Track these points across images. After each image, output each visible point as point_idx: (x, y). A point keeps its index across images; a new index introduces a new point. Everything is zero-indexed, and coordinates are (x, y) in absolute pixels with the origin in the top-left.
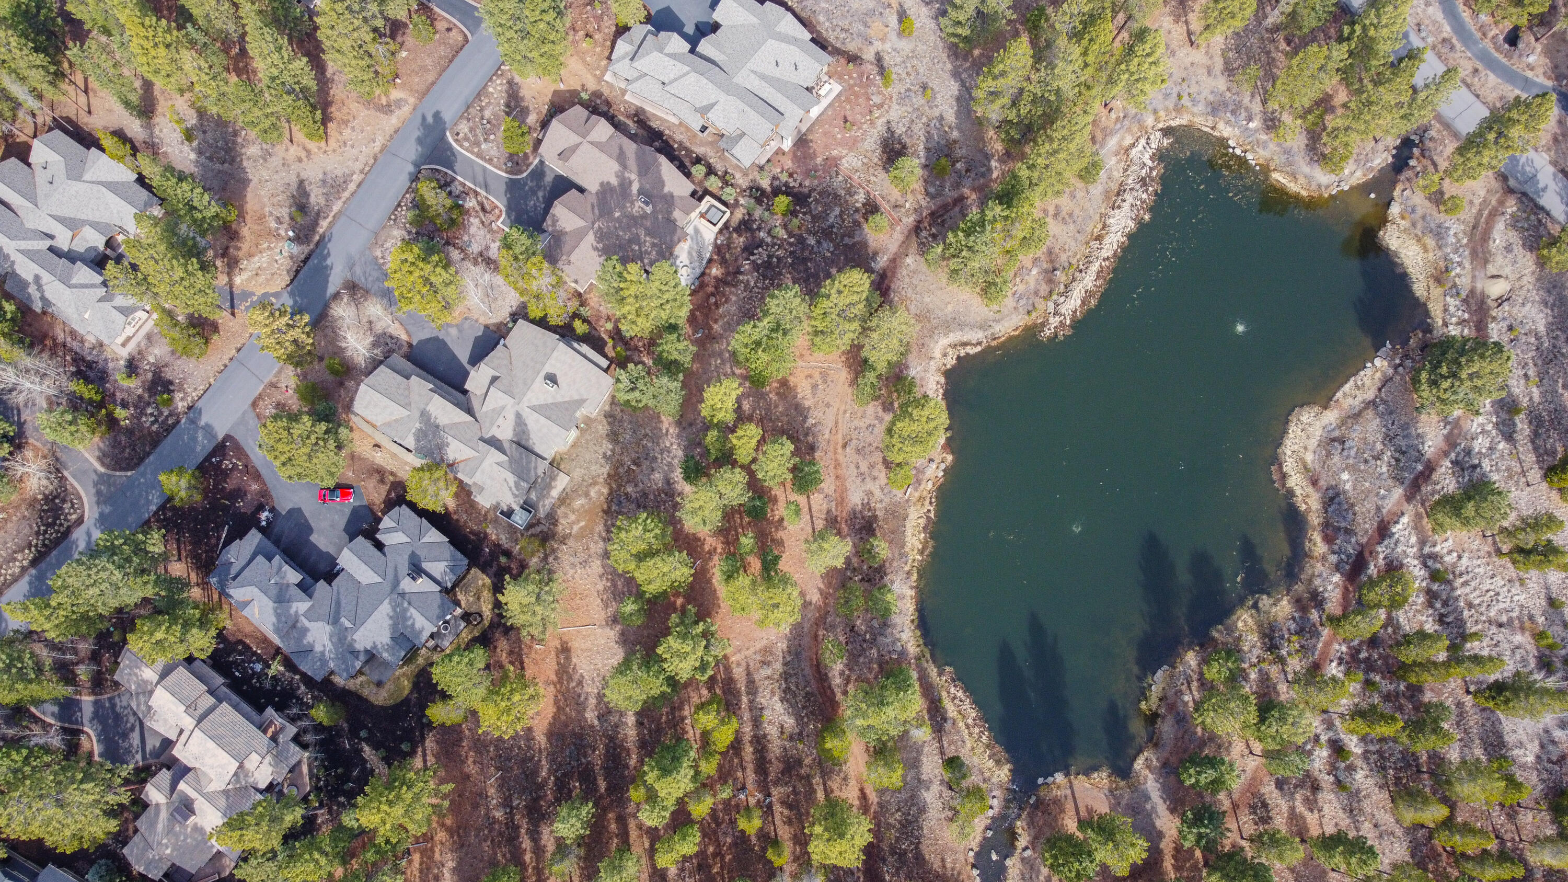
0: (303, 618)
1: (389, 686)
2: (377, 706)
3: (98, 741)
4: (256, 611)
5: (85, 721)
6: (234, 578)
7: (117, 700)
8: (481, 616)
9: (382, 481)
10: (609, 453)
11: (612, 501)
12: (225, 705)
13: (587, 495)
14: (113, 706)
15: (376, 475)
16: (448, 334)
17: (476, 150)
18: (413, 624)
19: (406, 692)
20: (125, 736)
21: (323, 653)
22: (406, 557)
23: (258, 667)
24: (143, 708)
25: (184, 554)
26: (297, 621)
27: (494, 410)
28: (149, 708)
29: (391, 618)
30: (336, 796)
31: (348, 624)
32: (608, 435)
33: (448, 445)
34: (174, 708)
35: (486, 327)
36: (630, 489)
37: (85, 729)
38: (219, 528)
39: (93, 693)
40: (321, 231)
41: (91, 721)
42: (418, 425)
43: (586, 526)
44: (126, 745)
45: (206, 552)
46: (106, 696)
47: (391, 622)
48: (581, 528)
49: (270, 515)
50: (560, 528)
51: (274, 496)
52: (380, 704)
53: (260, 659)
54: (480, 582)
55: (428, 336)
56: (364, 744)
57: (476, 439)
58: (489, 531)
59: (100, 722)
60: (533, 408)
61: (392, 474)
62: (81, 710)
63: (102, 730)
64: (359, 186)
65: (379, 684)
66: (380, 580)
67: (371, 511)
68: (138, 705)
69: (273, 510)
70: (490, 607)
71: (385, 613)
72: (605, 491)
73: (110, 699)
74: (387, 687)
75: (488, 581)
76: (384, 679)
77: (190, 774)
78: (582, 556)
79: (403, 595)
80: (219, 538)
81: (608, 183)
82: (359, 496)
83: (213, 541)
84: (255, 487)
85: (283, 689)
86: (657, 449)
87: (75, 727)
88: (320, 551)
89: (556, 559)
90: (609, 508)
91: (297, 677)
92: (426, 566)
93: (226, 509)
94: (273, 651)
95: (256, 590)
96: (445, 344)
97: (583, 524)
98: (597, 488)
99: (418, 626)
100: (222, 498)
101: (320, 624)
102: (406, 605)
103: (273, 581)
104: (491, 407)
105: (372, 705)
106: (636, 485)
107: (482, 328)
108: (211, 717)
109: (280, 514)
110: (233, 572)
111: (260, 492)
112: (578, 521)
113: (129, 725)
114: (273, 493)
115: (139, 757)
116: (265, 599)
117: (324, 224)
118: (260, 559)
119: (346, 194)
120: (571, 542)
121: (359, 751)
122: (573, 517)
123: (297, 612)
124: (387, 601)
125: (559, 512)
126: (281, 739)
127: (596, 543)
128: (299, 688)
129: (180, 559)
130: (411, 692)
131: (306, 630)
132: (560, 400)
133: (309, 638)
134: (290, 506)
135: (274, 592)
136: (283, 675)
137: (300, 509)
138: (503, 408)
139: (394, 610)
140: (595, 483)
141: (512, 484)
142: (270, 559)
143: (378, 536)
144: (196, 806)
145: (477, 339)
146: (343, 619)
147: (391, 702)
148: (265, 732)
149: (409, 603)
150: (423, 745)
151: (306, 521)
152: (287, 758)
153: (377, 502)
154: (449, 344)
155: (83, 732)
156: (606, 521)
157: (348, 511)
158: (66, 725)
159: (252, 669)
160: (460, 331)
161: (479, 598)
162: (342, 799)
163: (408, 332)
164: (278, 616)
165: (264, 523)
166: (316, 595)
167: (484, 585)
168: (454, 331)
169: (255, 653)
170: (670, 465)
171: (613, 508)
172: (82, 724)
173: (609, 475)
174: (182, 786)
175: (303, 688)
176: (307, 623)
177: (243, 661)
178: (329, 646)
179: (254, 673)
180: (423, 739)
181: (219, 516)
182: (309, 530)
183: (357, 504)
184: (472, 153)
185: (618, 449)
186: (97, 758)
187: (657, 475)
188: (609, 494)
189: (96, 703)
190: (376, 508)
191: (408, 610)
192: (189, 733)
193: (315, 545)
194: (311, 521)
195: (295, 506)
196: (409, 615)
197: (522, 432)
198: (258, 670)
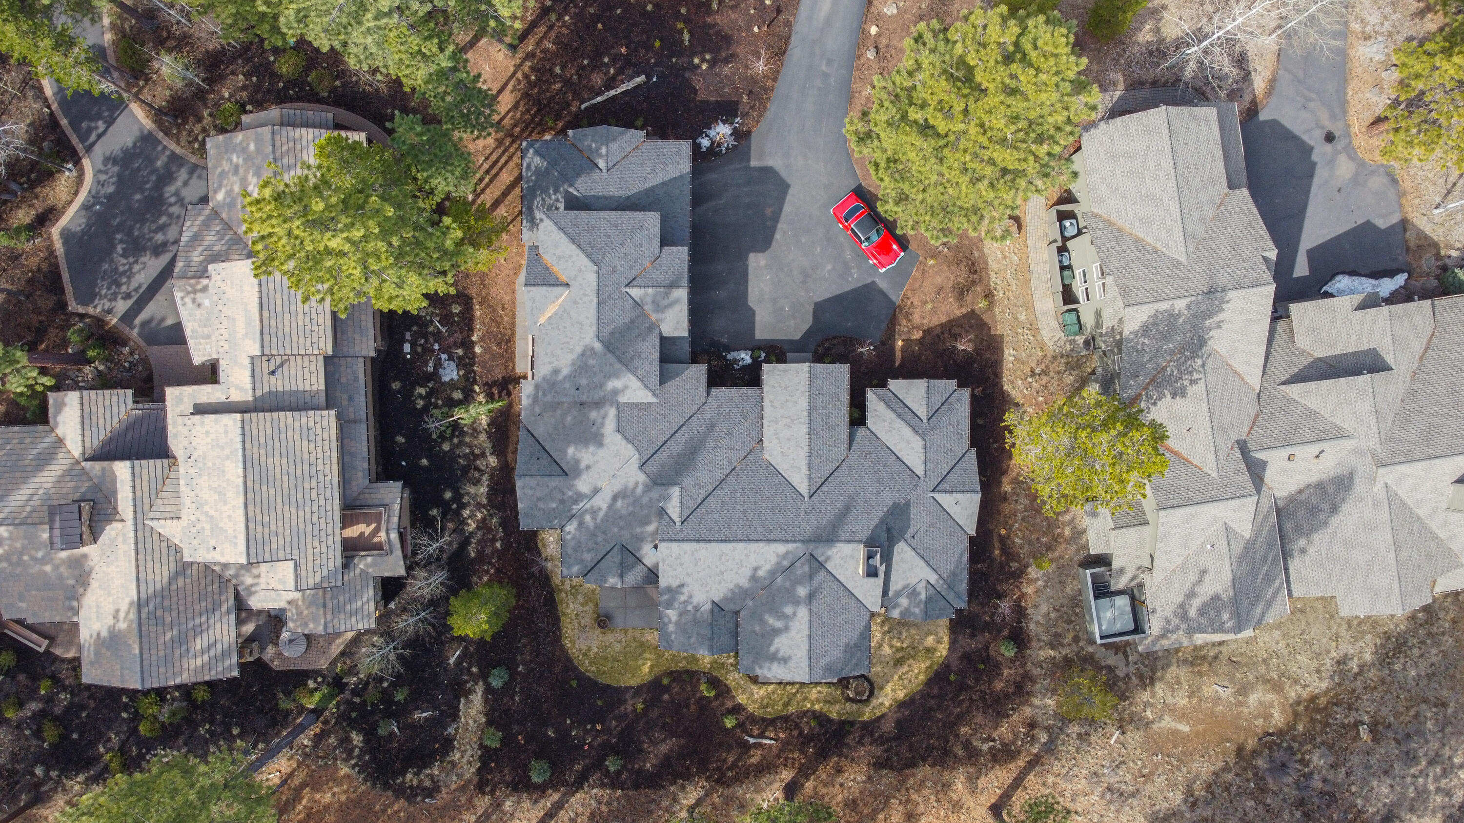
0: (612, 412)
1: (615, 643)
2: (562, 648)
3: (86, 207)
4: (551, 310)
5: (100, 150)
6: (574, 204)
7: (183, 174)
8: (871, 694)
9: (961, 292)
10: (1354, 665)
11: (1270, 746)
12: (330, 417)
13: (1243, 690)
14: (167, 177)
15: (964, 271)
16: (1331, 162)
18: (776, 632)
19: (634, 682)
20: (136, 248)
21: (579, 497)
22: (888, 500)
23: (450, 373)
24: (197, 257)
25: (530, 45)
26: (598, 404)
27: (1312, 414)
28: (203, 273)
29: (753, 578)
30: (354, 724)
31: (673, 509)
32: (1387, 636)
33: (1179, 393)
34: (241, 328)
35: (1404, 224)
36: (1318, 760)
37: (86, 163)
38: (628, 66)
39: (157, 114)
41: (109, 160)
42: (1180, 305)
43: (1185, 738)
44: (122, 263)
45: (567, 82)
46: (172, 146)
47: (744, 582)
48: (1175, 732)
49: (731, 142)
50: (1146, 696)
51: (769, 114)
52: (573, 652)
53: (466, 363)
54: (930, 641)
55: (1296, 128)
56: (480, 688)
57: (1235, 436)
58: (1033, 572)
59: (121, 181)
60: (1392, 497)
61: (989, 295)
62: (110, 123)
63: (109, 197)
65: (603, 621)
66: (804, 489)
67: (893, 322)
68: (196, 238)
69: (743, 136)
70: (901, 695)
71: (753, 561)
72: (1278, 718)
73: (174, 157)
74: (610, 638)
75: (943, 650)
76: (619, 621)
77: (156, 465)
78: (1124, 778)
79: (817, 565)
80: (610, 84)
82: (901, 275)
83: (597, 79)
84: (760, 67)
85: (452, 457)
86: (1434, 745)
87: (75, 140)
88: (745, 294)
89: (1083, 737)
90: (1255, 753)
91: (493, 461)
92: (902, 552)
93: (673, 46)
94: (499, 374)
95: (591, 278)
96: (1311, 176)
97: (1185, 728)
98: (1270, 697)
99: (780, 644)
100: (687, 21)
101: (629, 451)
102: (802, 591)
103: (636, 292)
104: (1312, 403)
105: (557, 638)
106: (1333, 766)
107: (1395, 219)
108: (286, 418)
109: (746, 156)
110: (583, 187)
111: (753, 80)
112: (1182, 716)
113: (159, 237)
114: (773, 110)
115: (122, 306)
116: (588, 313)
118: (652, 221)
120: (1134, 737)
121: (460, 691)
122: (1182, 701)
123: (615, 392)
124: (781, 548)
125: (1173, 669)
126: (365, 563)
127: (1172, 785)
128: (477, 482)
129: (513, 47)
130: (638, 691)
131: (597, 439)
132: (1434, 526)
133: (585, 455)
134: (774, 162)
135: (620, 317)
136: (475, 431)
137: (783, 187)
138: (1341, 435)
139: (773, 573)
140: (1276, 687)
141: (1207, 590)
142: (666, 241)
143: (871, 395)
144: (111, 531)
145: (1368, 227)
146: (675, 491)
147: (588, 667)
148: (346, 521)
149: (811, 596)
150: (567, 796)
151: (776, 218)
152: (338, 610)
153: (916, 319)
154: (1316, 181)
155: (77, 162)
156: (1226, 769)
157: (855, 279)
158: (64, 122)
159: (438, 364)
160: (1355, 180)
161: (899, 662)
162: (357, 739)
163: (1273, 83)
164: (581, 366)
166: (672, 385)
167: (930, 651)
168: (1345, 168)
169: (468, 345)
170: (1422, 794)
171: (1260, 763)
172: (89, 149)
173: (1314, 698)
174: (122, 469)
175: (483, 489)
176: (610, 426)
177: (438, 336)
178: (601, 502)
179: (435, 376)
180: (578, 784)
181: (649, 47)
182: (764, 242)
183: (883, 285)
185: (1372, 674)
186: (55, 231)
187: (1385, 790)
188: (1281, 733)
189: (147, 139)
190: (903, 325)
191: (796, 602)
192: (223, 399)
193: (745, 275)
194: (782, 226)
195: (783, 173)
196: (788, 610)
197: (1313, 510)
198: (446, 379)
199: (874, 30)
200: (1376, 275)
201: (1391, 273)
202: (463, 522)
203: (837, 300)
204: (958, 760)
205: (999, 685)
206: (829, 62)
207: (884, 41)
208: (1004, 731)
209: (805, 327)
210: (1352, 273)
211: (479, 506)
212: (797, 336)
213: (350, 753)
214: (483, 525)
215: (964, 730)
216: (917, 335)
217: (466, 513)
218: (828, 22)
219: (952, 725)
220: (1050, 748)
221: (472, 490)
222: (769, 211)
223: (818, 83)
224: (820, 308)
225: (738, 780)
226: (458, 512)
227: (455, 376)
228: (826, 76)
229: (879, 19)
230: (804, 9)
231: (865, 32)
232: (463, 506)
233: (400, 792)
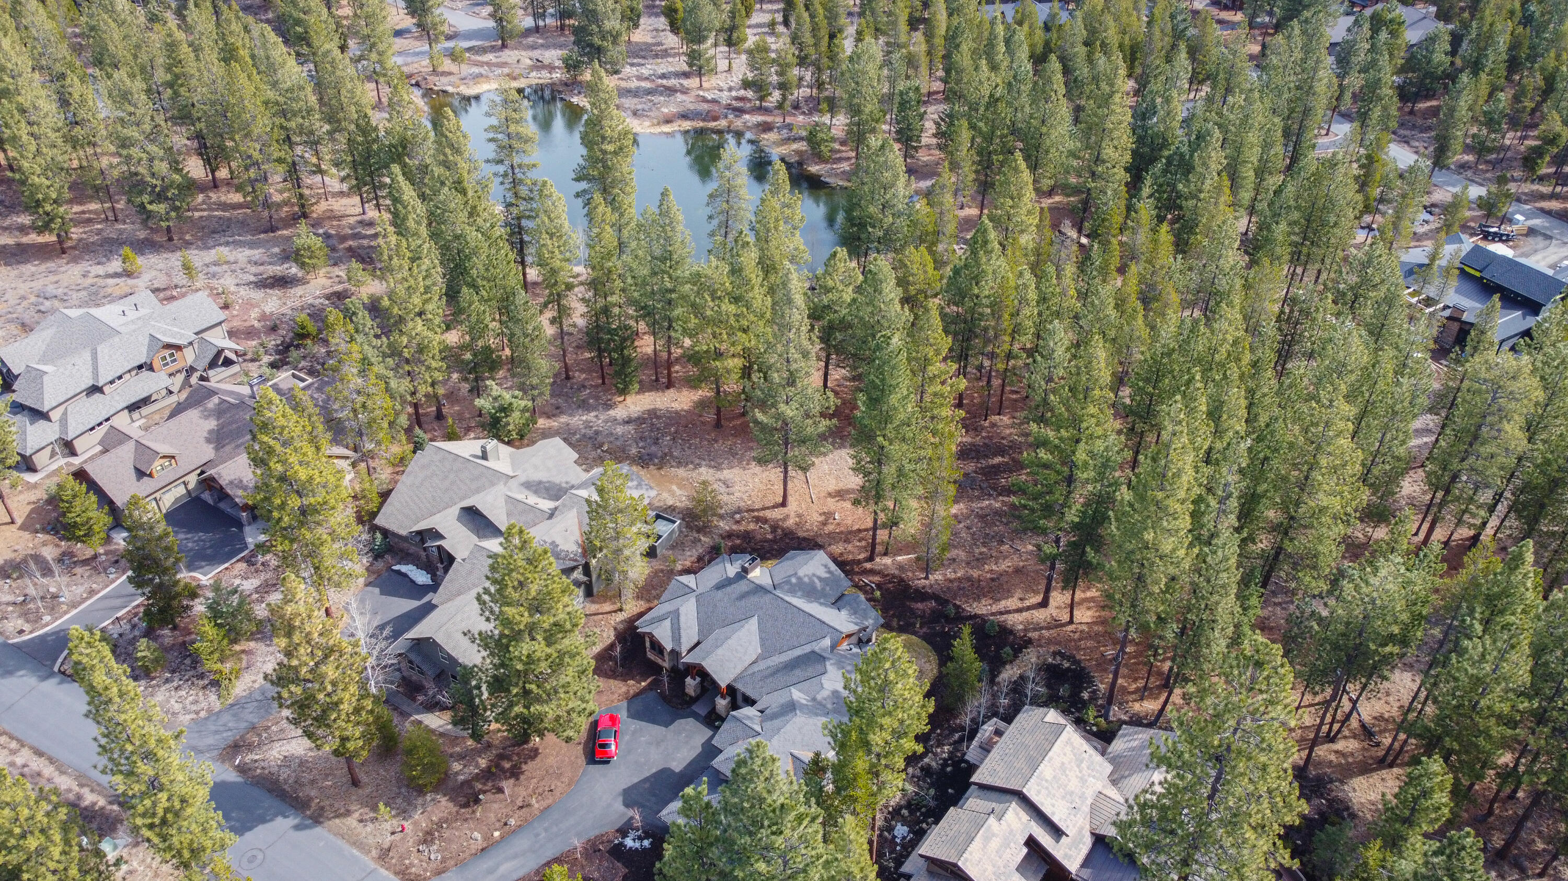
11: (647, 463)
17: (65, 607)
36: (633, 451)
40: (102, 802)
43: (677, 484)
48: (680, 488)
49: (632, 834)
50: (678, 504)
51: (598, 832)
52: (935, 668)
56: (999, 679)
64: (39, 753)
66: (754, 620)
67: (636, 695)
69: (623, 832)
78: (718, 486)
81: (210, 432)
89: (721, 507)
97: (674, 487)
105: (939, 677)
109: (630, 821)
112: (670, 491)
114: (592, 834)
117: (89, 798)
119: (48, 771)
124: (789, 600)
127: (700, 475)
130: (914, 633)
134: (618, 806)
137: (627, 791)
145: (382, 593)
147: (933, 657)
150: (985, 614)
151: (646, 780)
153: (624, 689)
156: (672, 467)
157: (638, 726)
165: (646, 843)
171: (656, 462)
180: (977, 615)
183: (626, 714)
184: (66, 613)
187: (619, 430)
188: (637, 463)
190: (633, 690)
191: (799, 579)
192: (1033, 823)
193: (690, 764)
194: (647, 774)
195: (621, 799)
196: (806, 580)
197: (547, 489)
198: (906, 828)
199: (497, 834)
200: (405, 575)
201: (399, 572)
202: (950, 752)
203: (654, 722)
204: (783, 529)
205: (738, 542)
206: (537, 835)
207: (498, 825)
208: (752, 526)
209: (683, 721)
210: (413, 582)
211: (935, 754)
212: (691, 720)
213: (1094, 692)
214: (940, 744)
215: (770, 537)
216: (631, 682)
217: (945, 755)
218: (515, 856)
219: (774, 541)
220: (739, 511)
221: (934, 764)
222: (647, 785)
223: (555, 829)
224: (667, 724)
225: (894, 576)
226: (950, 758)
227: (899, 826)
228: (546, 830)
229: (487, 837)
230: (521, 873)
231: (502, 837)
232: (945, 760)
233: (1077, 662)
